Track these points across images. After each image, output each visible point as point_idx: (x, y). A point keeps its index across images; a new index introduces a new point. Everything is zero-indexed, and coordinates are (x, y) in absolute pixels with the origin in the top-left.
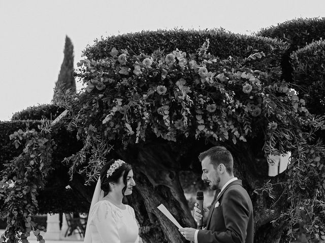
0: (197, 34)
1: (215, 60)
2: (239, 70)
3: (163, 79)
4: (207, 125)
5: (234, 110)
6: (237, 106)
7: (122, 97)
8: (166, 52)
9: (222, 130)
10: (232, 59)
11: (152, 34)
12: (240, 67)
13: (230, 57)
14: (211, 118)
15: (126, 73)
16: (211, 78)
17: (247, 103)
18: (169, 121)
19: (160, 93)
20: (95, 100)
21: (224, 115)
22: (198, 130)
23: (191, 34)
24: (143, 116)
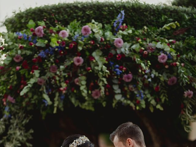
0: (112, 5)
1: (130, 31)
2: (155, 41)
3: (79, 51)
4: (124, 94)
5: (150, 80)
6: (153, 75)
7: (39, 68)
8: (83, 24)
9: (139, 98)
10: (147, 30)
11: (68, 6)
12: (156, 37)
13: (145, 28)
14: (128, 87)
15: (43, 45)
16: (127, 49)
17: (163, 72)
18: (86, 91)
19: (77, 64)
20: (14, 72)
21: (141, 84)
22: (115, 99)
23: (106, 6)
24: (61, 86)
